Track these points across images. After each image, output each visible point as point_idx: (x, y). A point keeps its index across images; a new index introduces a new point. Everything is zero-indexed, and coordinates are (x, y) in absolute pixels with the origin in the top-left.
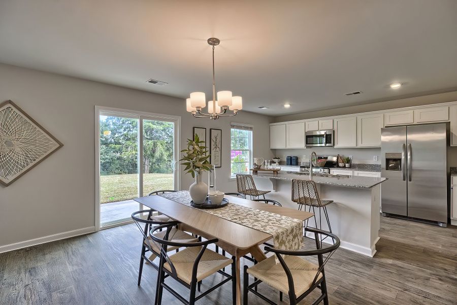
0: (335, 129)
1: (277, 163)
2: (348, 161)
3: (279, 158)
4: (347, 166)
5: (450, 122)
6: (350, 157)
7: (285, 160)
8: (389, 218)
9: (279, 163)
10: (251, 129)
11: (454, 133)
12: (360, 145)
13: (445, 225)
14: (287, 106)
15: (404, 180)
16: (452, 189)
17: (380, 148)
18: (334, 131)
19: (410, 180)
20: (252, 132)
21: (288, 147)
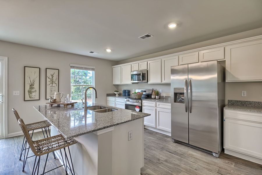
0: (148, 69)
1: (117, 95)
2: (158, 94)
3: (118, 91)
4: (157, 98)
5: (225, 61)
6: (160, 91)
7: (122, 92)
8: (176, 144)
9: (118, 94)
10: (93, 69)
11: (228, 70)
12: (164, 82)
13: (217, 156)
14: (109, 51)
15: (187, 112)
16: (225, 120)
17: (170, 84)
18: (147, 71)
19: (191, 112)
20: (94, 72)
21: (122, 83)
